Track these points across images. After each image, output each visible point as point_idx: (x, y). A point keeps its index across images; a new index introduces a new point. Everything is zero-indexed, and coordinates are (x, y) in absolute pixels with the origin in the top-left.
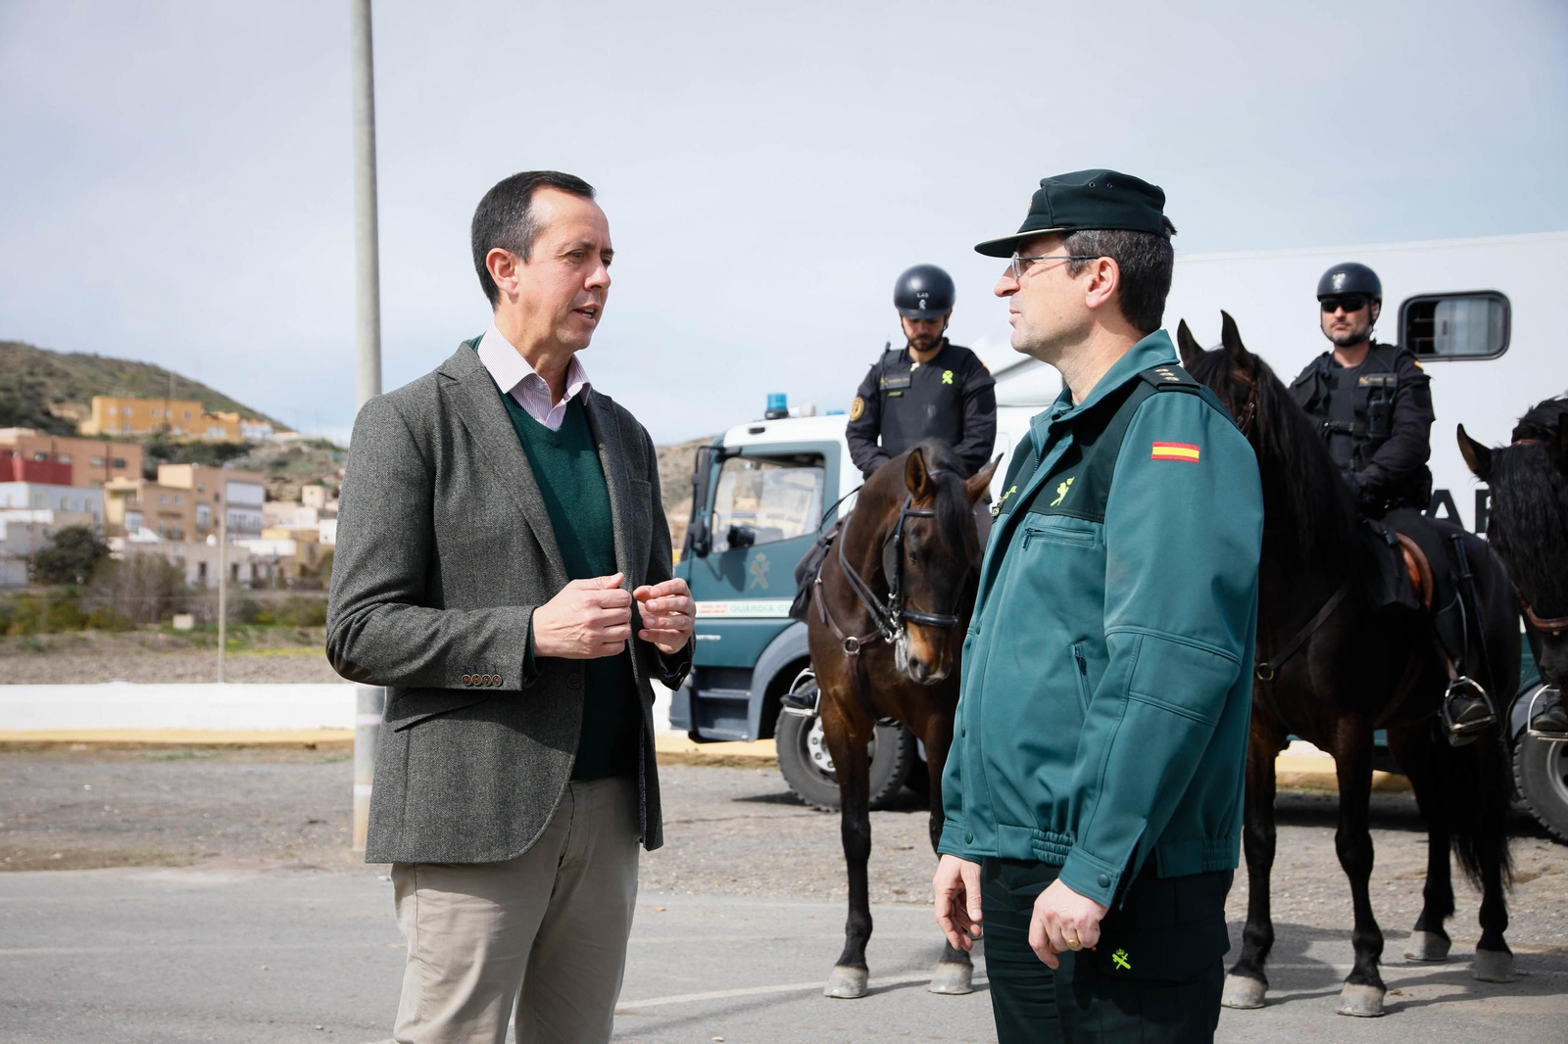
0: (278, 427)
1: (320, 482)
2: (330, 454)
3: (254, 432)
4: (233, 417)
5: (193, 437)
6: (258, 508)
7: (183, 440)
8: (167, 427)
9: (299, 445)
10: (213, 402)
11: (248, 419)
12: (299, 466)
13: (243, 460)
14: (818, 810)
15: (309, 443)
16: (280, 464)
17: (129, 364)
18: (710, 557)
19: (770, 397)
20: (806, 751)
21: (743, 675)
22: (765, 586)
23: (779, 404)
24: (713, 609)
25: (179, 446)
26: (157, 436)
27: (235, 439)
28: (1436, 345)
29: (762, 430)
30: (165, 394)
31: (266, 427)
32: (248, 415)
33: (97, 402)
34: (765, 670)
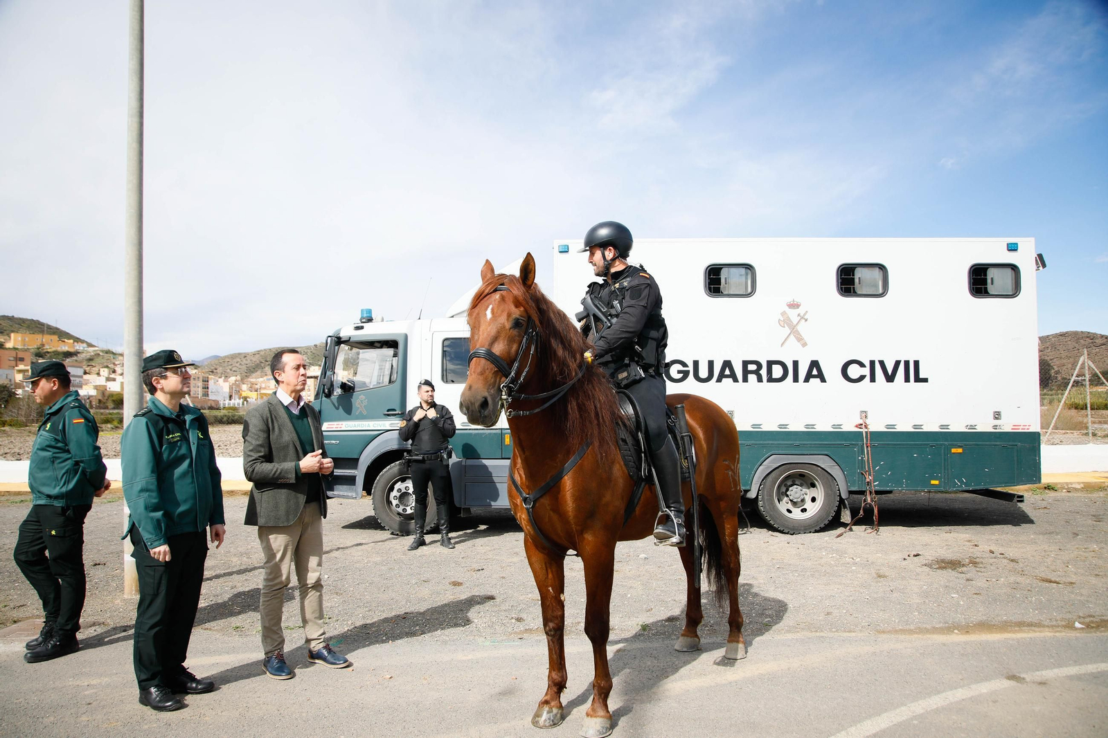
0: (90, 345)
1: (107, 367)
2: (112, 355)
3: (79, 347)
4: (72, 341)
5: (54, 349)
6: (81, 377)
7: (49, 350)
8: (43, 345)
9: (99, 352)
10: (62, 335)
11: (78, 342)
12: (98, 360)
13: (75, 358)
14: (397, 535)
15: (102, 351)
16: (90, 360)
17: (27, 320)
18: (332, 397)
19: (362, 310)
20: (389, 503)
21: (353, 462)
22: (365, 413)
23: (368, 315)
24: (334, 426)
25: (48, 352)
26: (38, 349)
27: (72, 350)
28: (722, 289)
29: (362, 328)
30: (42, 332)
31: (85, 345)
32: (77, 340)
33: (12, 335)
34: (366, 459)
